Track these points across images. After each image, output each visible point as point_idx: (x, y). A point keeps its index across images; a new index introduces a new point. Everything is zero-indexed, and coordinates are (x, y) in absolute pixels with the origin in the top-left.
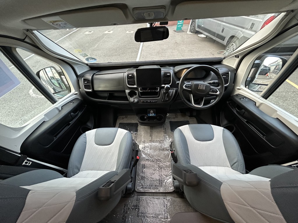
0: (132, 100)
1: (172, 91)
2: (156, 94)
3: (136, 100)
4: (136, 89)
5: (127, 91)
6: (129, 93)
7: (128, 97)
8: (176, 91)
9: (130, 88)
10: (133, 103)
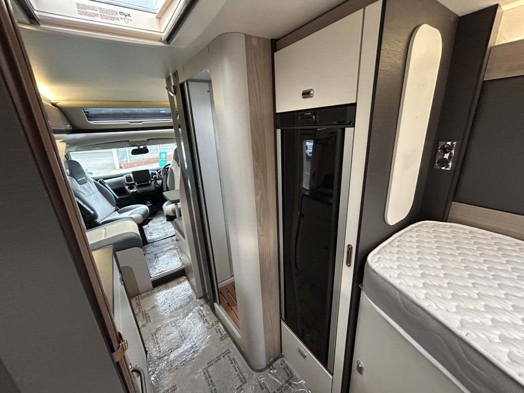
0: (132, 191)
1: (159, 182)
2: (149, 185)
3: (135, 190)
4: (134, 184)
5: (127, 187)
6: (129, 188)
7: (128, 190)
8: (162, 182)
9: (127, 185)
10: (133, 192)
